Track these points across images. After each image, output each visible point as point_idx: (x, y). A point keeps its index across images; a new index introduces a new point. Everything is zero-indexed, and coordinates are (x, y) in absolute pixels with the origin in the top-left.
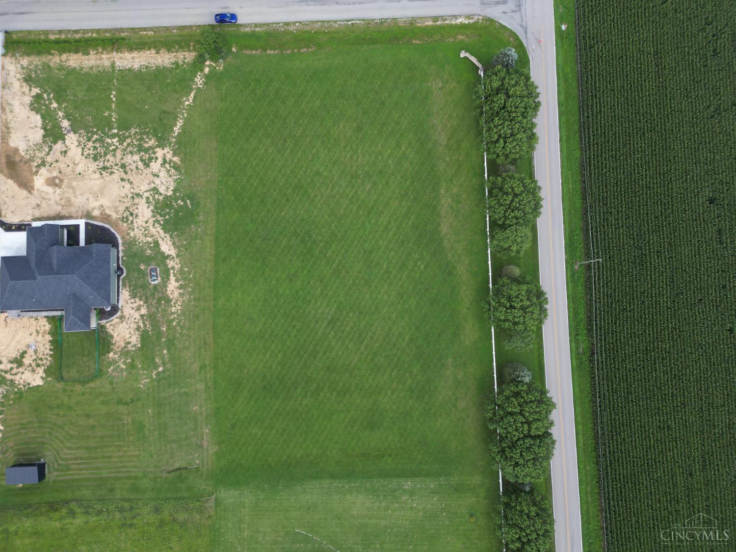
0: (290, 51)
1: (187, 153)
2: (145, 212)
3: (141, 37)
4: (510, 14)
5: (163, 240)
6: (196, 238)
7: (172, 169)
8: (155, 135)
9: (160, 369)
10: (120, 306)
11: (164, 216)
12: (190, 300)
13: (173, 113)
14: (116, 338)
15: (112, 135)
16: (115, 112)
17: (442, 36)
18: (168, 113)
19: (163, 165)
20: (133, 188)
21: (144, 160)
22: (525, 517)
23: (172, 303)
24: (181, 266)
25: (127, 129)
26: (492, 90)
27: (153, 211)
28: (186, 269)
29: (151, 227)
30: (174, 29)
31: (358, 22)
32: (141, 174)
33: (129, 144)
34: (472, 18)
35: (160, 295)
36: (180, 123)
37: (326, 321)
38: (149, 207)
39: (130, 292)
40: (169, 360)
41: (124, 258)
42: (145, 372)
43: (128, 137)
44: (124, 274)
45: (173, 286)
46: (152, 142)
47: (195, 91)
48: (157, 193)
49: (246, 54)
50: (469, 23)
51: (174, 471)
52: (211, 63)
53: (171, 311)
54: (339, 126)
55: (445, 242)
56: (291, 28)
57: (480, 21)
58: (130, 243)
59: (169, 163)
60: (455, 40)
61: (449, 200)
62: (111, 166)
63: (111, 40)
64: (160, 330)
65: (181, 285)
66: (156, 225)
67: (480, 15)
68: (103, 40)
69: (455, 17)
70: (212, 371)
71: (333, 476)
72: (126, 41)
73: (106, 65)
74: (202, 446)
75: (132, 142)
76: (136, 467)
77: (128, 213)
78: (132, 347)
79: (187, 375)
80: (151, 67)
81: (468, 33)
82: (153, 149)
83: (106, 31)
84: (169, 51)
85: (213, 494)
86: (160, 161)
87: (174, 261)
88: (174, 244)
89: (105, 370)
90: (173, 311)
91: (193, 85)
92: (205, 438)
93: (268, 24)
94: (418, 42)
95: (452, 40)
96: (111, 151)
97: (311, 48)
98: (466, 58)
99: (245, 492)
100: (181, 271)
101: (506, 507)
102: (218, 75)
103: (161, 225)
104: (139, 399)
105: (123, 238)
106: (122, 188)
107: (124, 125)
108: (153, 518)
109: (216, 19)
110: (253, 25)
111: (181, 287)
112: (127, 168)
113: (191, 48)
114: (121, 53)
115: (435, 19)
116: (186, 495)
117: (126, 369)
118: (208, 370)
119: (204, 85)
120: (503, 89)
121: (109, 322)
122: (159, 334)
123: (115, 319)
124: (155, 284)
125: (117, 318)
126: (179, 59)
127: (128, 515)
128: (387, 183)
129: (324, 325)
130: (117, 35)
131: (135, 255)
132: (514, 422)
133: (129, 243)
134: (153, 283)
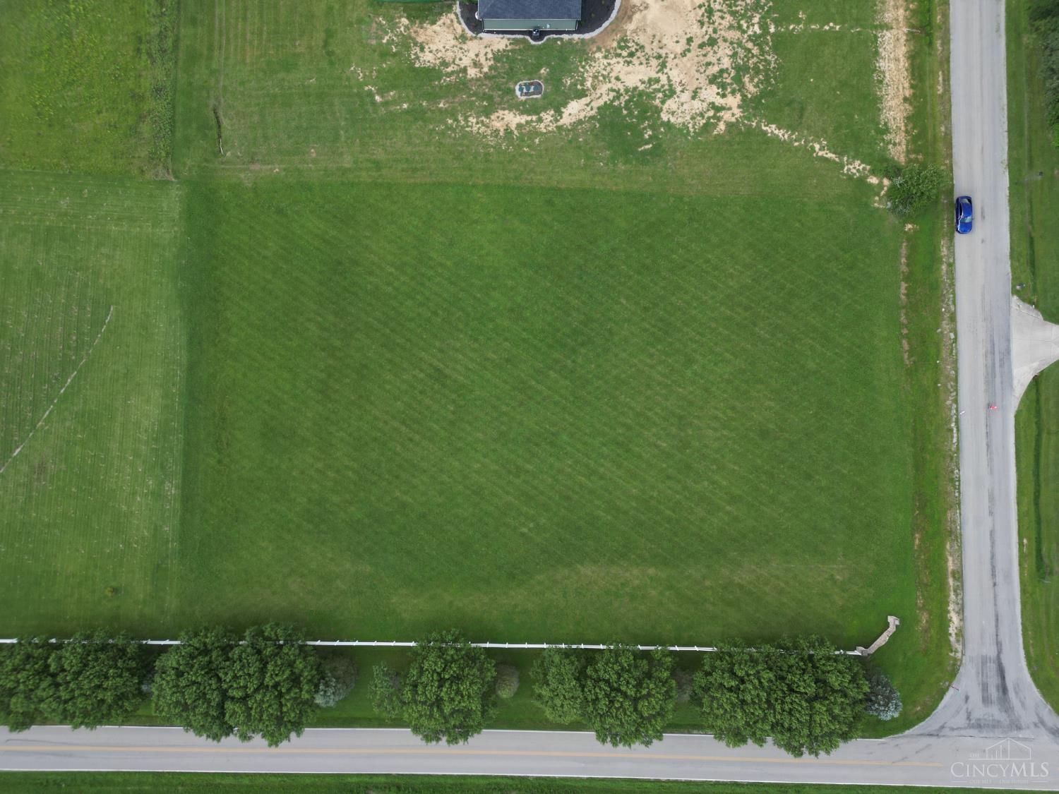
0: (905, 322)
1: (731, 145)
2: (634, 76)
3: (933, 74)
4: (965, 708)
5: (587, 105)
6: (588, 158)
7: (704, 121)
8: (763, 94)
9: (378, 98)
10: (482, 35)
11: (627, 107)
12: (486, 146)
13: (801, 123)
14: (430, 29)
15: (767, 23)
16: (805, 30)
17: (926, 585)
18: (801, 117)
19: (712, 106)
20: (675, 58)
21: (721, 76)
22: (96, 682)
23: (483, 118)
24: (542, 134)
25: (775, 49)
26: (824, 672)
27: (635, 88)
28: (537, 141)
29: (609, 86)
30: (946, 128)
31: (955, 440)
32: (697, 71)
33: (749, 51)
34: (958, 641)
35: (497, 99)
36: (782, 134)
37: (442, 366)
38: (643, 83)
39: (504, 51)
40: (391, 112)
41: (559, 43)
42: (374, 73)
43: (761, 49)
44: (533, 43)
45: (512, 119)
46: (751, 89)
47: (837, 160)
48: (665, 95)
49: (901, 247)
50: (950, 634)
51: (217, 118)
52: (886, 188)
53: (470, 115)
54: (770, 399)
55: (566, 572)
56: (945, 325)
57: (952, 654)
58: (585, 52)
59: (714, 117)
60: (920, 609)
61: (637, 582)
62: (713, 23)
63: (930, 23)
64: (441, 98)
65: (512, 132)
66: (612, 94)
67: (963, 655)
68: (929, 11)
69: (961, 611)
70: (370, 180)
71: (192, 367)
72: (926, 48)
73: (886, 15)
74: (252, 161)
75: (753, 56)
76: (226, 59)
77: (633, 50)
78: (416, 54)
79: (367, 139)
80: (880, 88)
81: (932, 631)
82: (739, 90)
83: (946, 16)
84: (908, 118)
85: (176, 177)
86: (719, 101)
87: (551, 121)
88: (580, 122)
89: (383, 10)
90: (471, 119)
91: (848, 157)
92: (264, 167)
93: (952, 285)
94: (917, 542)
95: (920, 602)
96: (738, 23)
97: (910, 357)
98: (887, 625)
99: (176, 229)
100: (536, 133)
102: (864, 199)
103: (612, 102)
104: (331, 63)
105: (593, 40)
106: (676, 39)
107: (780, 44)
108: (147, 84)
109: (963, 198)
110: (951, 260)
111: (508, 132)
112: (709, 49)
113: (913, 156)
114: (907, 40)
115: (959, 575)
116: (178, 135)
117: (381, 44)
118: (374, 174)
119: (847, 175)
120: (825, 692)
121: (458, 18)
122: (433, 97)
123: (461, 27)
124: (514, 90)
125: (463, 31)
126: (893, 135)
127: (154, 47)
128: (669, 477)
129: (436, 363)
130: (937, 34)
131: (564, 59)
132: (249, 675)
133: (585, 50)
134: (517, 87)
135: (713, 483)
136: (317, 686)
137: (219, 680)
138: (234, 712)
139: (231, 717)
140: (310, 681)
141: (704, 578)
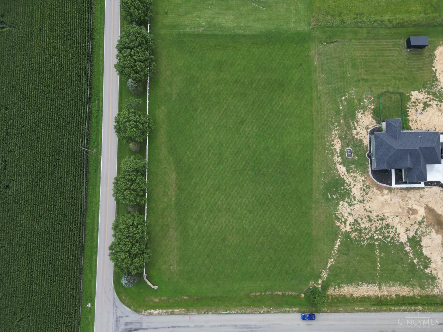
0: (267, 294)
1: (331, 228)
2: (356, 191)
3: (363, 306)
4: (124, 316)
5: (344, 174)
6: (324, 174)
7: (340, 217)
8: (351, 240)
9: (344, 98)
10: (369, 135)
11: (344, 189)
12: (327, 137)
13: (341, 254)
14: (370, 116)
15: (378, 241)
16: (377, 256)
17: (169, 301)
18: (344, 254)
19: (346, 221)
20: (364, 206)
21: (357, 224)
22: (137, 6)
23: (338, 136)
24: (333, 157)
25: (369, 244)
27: (351, 192)
28: (330, 156)
29: (352, 182)
30: (342, 311)
31: (223, 312)
32: (359, 215)
33: (368, 234)
34: (148, 313)
35: (345, 141)
36: (336, 247)
37: (246, 123)
38: (354, 194)
39: (363, 143)
40: (339, 103)
41: (367, 163)
42: (352, 97)
43: (368, 239)
44: (367, 153)
45: (338, 146)
46: (353, 235)
47: (327, 268)
48: (349, 203)
49: (295, 292)
50: (151, 310)
51: (334, 42)
52: (317, 286)
53: (338, 131)
54: (236, 242)
55: (173, 168)
56: (266, 309)
57: (143, 311)
58: (364, 173)
59: (342, 221)
60: (160, 298)
61: (170, 193)
62: (378, 221)
63: (382, 305)
64: (345, 121)
65: (333, 146)
66: (349, 183)
67: (143, 315)
68: (387, 304)
69: (159, 314)
70: (313, 96)
71: (244, 36)
72: (372, 303)
73: (385, 287)
74: (318, 55)
75: (366, 236)
76: (356, 45)
77: (366, 191)
78: (360, 111)
79: (328, 94)
80: (356, 284)
81: (152, 303)
82: (352, 231)
83: (386, 311)
84: (345, 296)
85: (312, 29)
86: (348, 223)
87: (338, 161)
88: (338, 171)
89: (376, 99)
91: (328, 272)
92: (317, 59)
93: (281, 312)
94: (185, 297)
95: (163, 298)
96: (378, 230)
97: (253, 295)
98: (154, 285)
99: (293, 29)
100: (333, 155)
101: (147, 14)
102: (313, 278)
103: (346, 183)
104: (356, 82)
105: (369, 176)
106: (371, 206)
107: (371, 246)
108: (345, 18)
109: (315, 317)
110: (290, 312)
111: (333, 145)
112: (368, 219)
113: (330, 297)
114: (375, 295)
115: (172, 313)
116: (327, 29)
117: (363, 99)
118: (316, 97)
119: (322, 272)
121: (375, 126)
122: (345, 118)
123: (371, 127)
124: (349, 147)
126: (338, 290)
127: (359, 20)
128: (207, 205)
130: (378, 308)
131: (361, 165)
133: (365, 173)
134: (350, 148)
135: (206, 221)
136: (134, 80)
137: (137, 47)
138: (126, 52)
139: (125, 51)
140: (136, 77)
141: (171, 218)
